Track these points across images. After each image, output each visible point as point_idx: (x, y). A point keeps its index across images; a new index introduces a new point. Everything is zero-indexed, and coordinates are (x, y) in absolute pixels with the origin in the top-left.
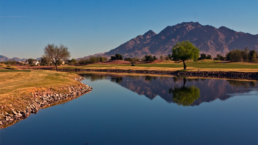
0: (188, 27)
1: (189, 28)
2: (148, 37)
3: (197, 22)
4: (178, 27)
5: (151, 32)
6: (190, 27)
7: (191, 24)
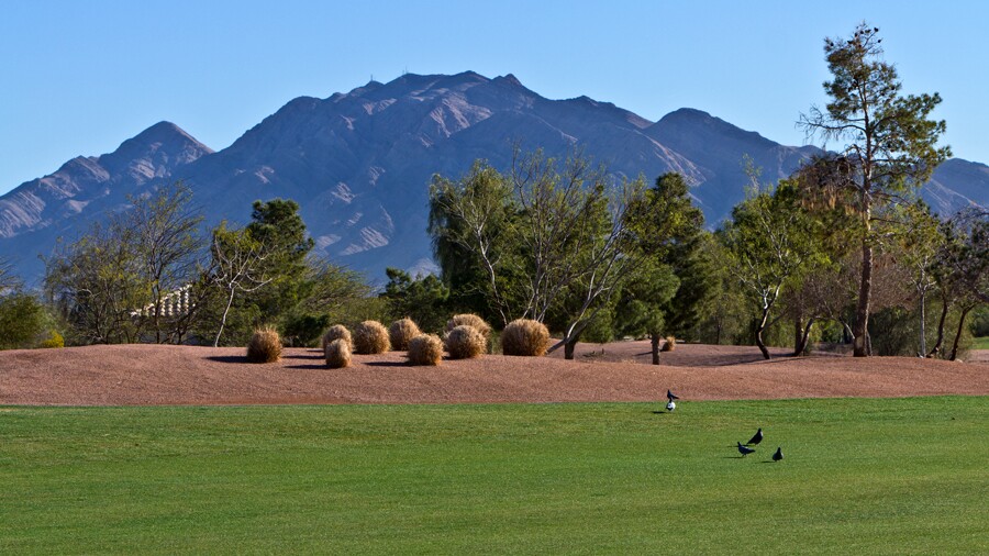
0: (446, 108)
1: (449, 116)
2: (146, 169)
3: (510, 76)
4: (369, 108)
5: (164, 137)
6: (457, 105)
7: (466, 86)
